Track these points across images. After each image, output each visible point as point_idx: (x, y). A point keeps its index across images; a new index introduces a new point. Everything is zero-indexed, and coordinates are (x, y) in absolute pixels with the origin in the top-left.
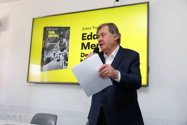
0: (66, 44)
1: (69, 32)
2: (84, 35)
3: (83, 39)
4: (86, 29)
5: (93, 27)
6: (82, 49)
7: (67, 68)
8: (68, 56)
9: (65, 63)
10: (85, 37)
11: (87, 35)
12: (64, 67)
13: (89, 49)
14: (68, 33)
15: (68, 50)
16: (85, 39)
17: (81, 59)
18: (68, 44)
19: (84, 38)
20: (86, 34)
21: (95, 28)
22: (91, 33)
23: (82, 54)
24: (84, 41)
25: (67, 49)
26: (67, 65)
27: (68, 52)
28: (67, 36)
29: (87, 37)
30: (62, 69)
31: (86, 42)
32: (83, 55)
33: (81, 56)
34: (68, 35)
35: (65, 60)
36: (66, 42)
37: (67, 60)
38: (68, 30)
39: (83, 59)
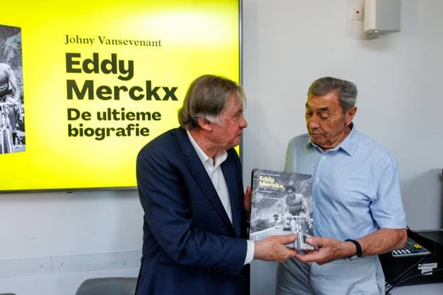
0: (13, 79)
1: (20, 44)
2: (74, 59)
3: (69, 70)
4: (78, 40)
5: (100, 37)
6: (70, 97)
7: (24, 150)
8: (22, 115)
9: (14, 135)
10: (78, 63)
11: (81, 60)
12: (11, 146)
13: (91, 97)
14: (15, 46)
15: (22, 98)
16: (78, 71)
17: (70, 126)
18: (19, 80)
19: (74, 67)
20: (78, 55)
21: (104, 42)
22: (96, 56)
23: (69, 111)
24: (72, 76)
25: (17, 95)
26: (23, 141)
27: (22, 102)
28: (11, 55)
29: (81, 63)
30: (6, 151)
31: (80, 79)
32: (74, 114)
33: (70, 118)
34: (15, 52)
35: (14, 127)
36: (12, 72)
37: (22, 128)
38: (13, 35)
39: (75, 124)
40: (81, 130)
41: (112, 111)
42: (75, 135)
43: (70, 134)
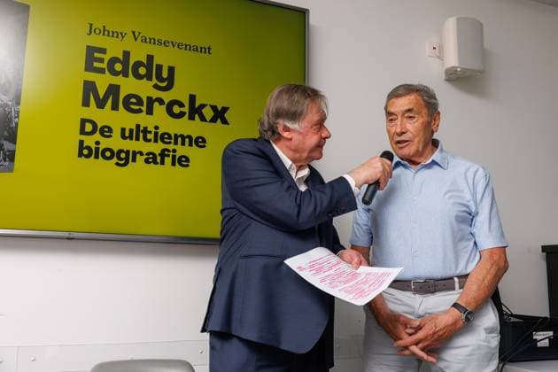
2: (96, 55)
4: (105, 32)
5: (134, 33)
6: (86, 103)
7: (11, 170)
10: (101, 60)
11: (107, 57)
13: (115, 107)
15: (18, 97)
16: (101, 71)
17: (81, 142)
19: (96, 64)
20: (103, 51)
21: (139, 40)
22: (127, 54)
23: (84, 121)
24: (92, 77)
26: (11, 157)
27: (18, 103)
29: (106, 62)
31: (103, 82)
32: (89, 127)
33: (83, 132)
37: (12, 139)
39: (90, 141)
40: (97, 149)
41: (141, 128)
42: (88, 156)
43: (81, 154)
